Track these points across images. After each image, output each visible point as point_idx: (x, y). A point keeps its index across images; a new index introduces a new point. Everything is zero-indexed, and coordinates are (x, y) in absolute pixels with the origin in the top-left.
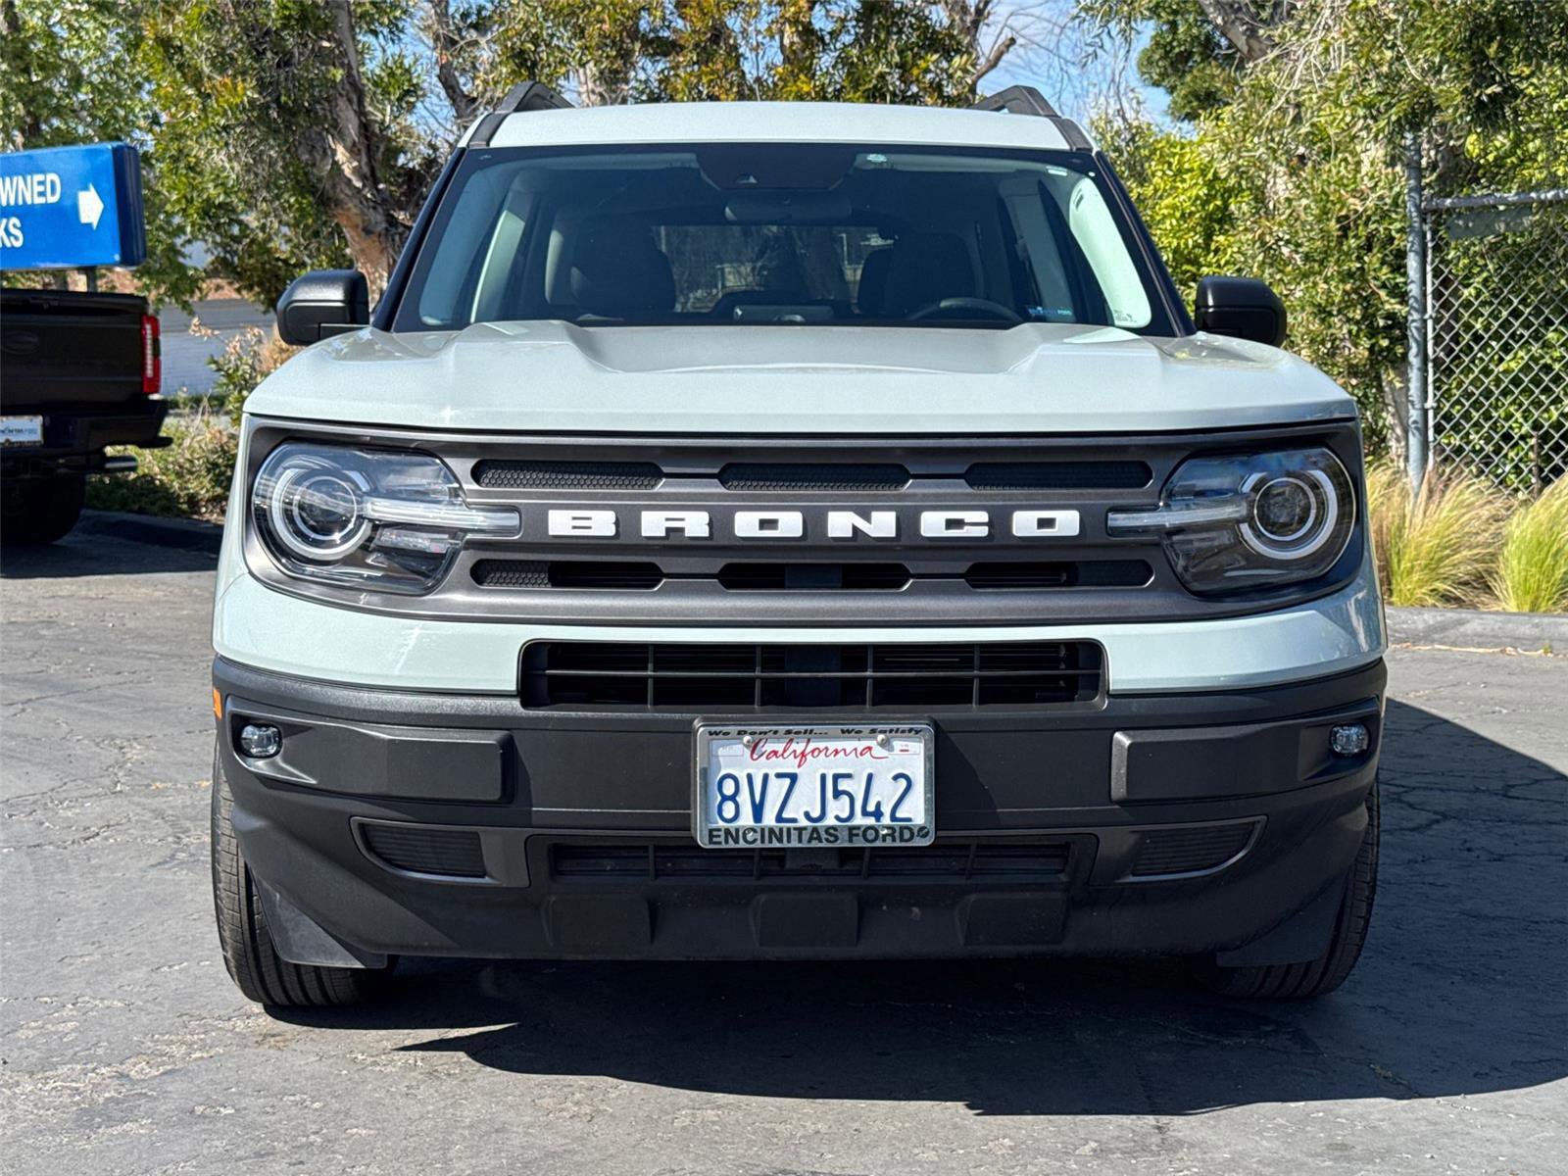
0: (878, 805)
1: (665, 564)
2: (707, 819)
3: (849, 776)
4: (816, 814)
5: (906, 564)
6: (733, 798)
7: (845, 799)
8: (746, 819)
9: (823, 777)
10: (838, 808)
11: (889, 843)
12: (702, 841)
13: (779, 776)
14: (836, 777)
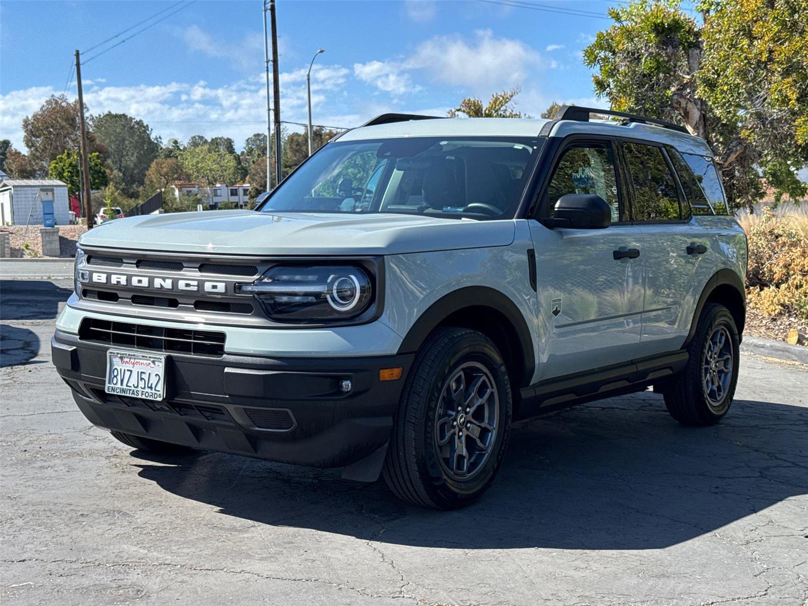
0: (151, 384)
1: (120, 294)
5: (178, 299)
6: (116, 376)
7: (143, 381)
9: (138, 372)
13: (128, 370)
14: (142, 373)
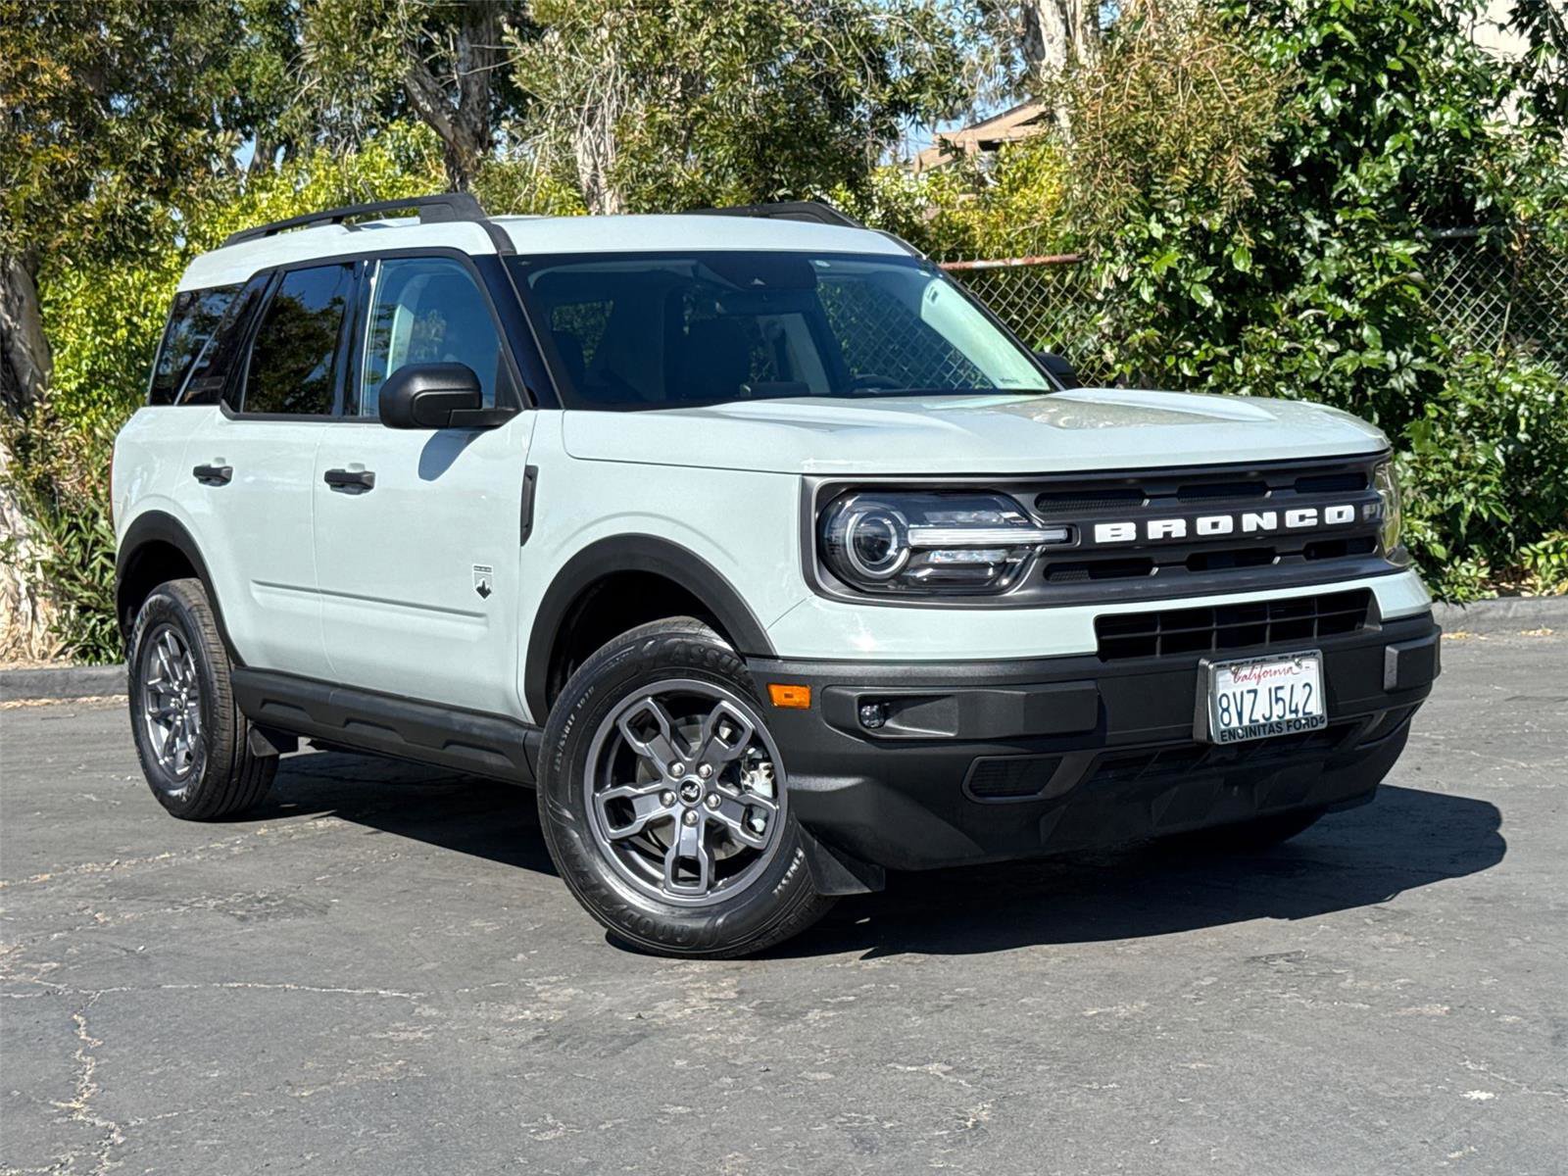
2: (1216, 724)
3: (1281, 688)
4: (1267, 715)
8: (1235, 724)
10: (1278, 710)
11: (1307, 729)
12: (1217, 740)
